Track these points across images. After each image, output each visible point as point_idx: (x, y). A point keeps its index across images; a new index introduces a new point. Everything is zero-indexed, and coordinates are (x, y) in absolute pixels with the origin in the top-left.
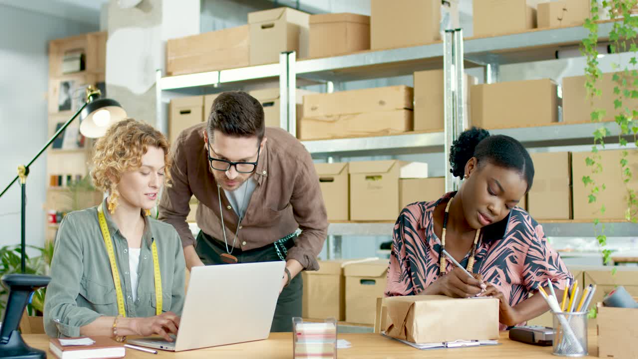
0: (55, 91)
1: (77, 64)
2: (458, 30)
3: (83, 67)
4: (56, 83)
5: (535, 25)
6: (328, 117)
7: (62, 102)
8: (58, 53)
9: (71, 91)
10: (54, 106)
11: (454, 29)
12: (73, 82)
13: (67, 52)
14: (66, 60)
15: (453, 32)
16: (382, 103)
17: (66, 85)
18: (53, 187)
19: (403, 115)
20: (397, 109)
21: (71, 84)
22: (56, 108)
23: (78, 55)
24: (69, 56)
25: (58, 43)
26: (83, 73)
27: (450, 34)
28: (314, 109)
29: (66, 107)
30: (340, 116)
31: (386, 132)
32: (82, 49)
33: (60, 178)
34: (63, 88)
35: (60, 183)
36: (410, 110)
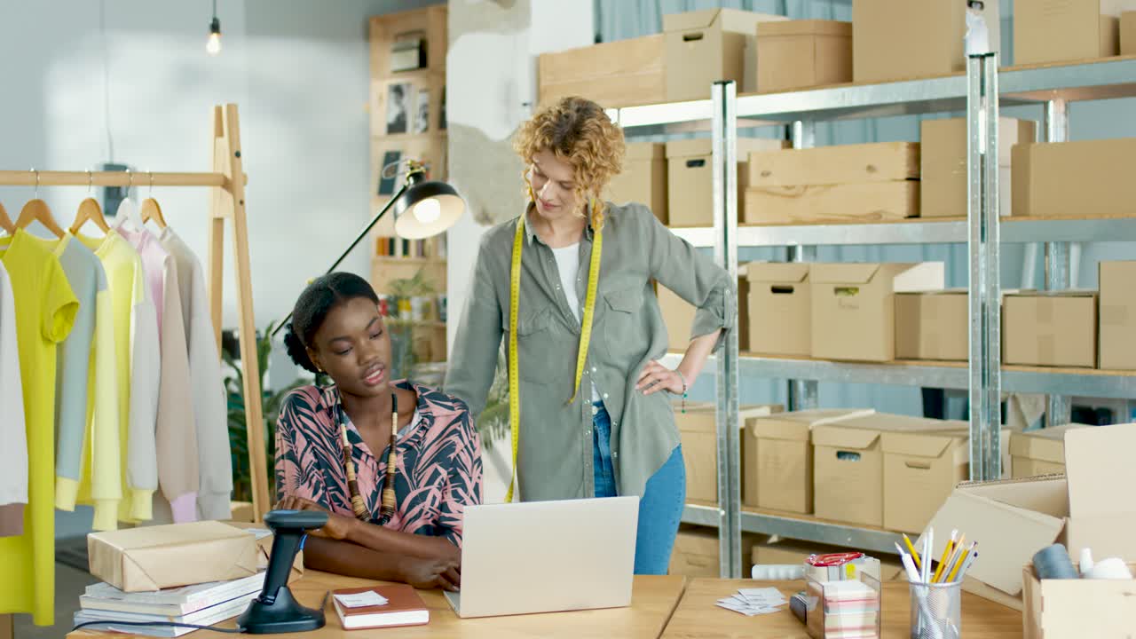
0: (381, 98)
1: (412, 58)
2: (991, 55)
3: (423, 62)
4: (382, 87)
5: (1116, 50)
6: (787, 188)
7: (391, 118)
8: (385, 36)
9: (405, 100)
10: (380, 127)
11: (983, 53)
12: (409, 85)
13: (397, 37)
14: (396, 50)
15: (982, 57)
16: (870, 169)
17: (398, 91)
18: (381, 258)
19: (903, 191)
20: (895, 180)
21: (405, 89)
22: (383, 129)
23: (416, 42)
24: (401, 43)
25: (383, 21)
26: (424, 72)
27: (977, 62)
28: (765, 174)
29: (398, 127)
30: (806, 187)
31: (877, 217)
32: (421, 32)
33: (392, 242)
34: (393, 95)
35: (392, 252)
36: (915, 179)
